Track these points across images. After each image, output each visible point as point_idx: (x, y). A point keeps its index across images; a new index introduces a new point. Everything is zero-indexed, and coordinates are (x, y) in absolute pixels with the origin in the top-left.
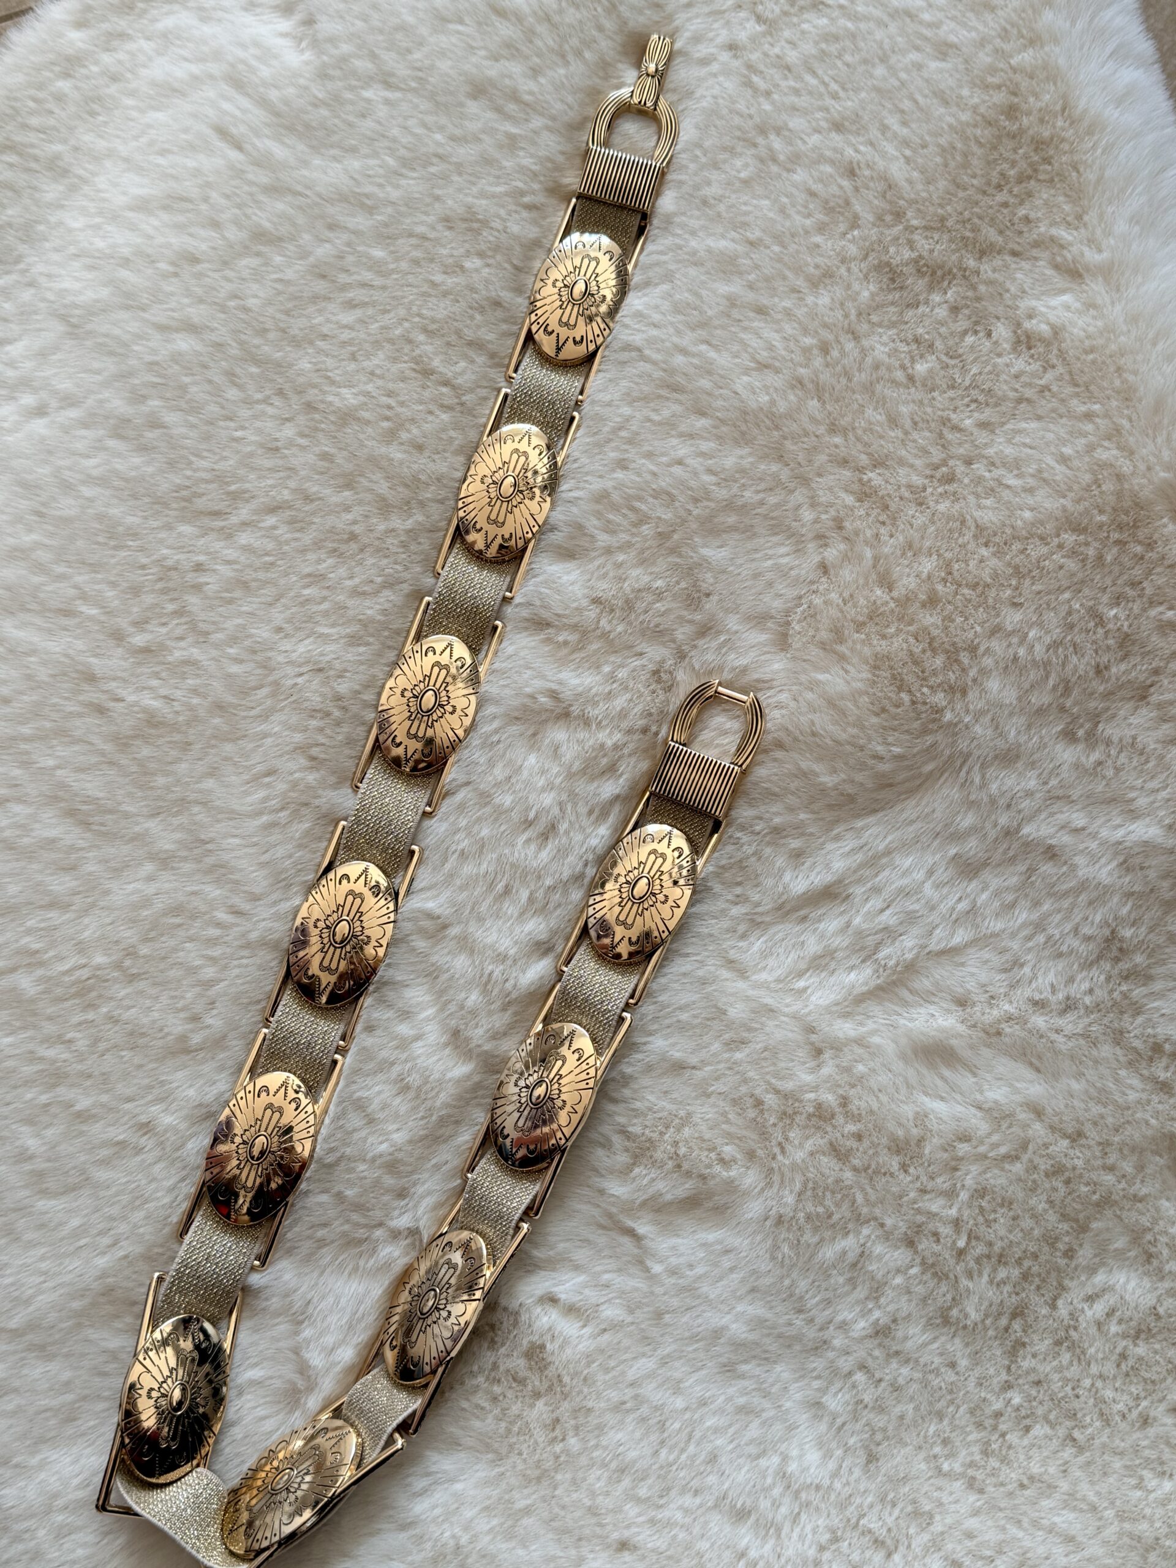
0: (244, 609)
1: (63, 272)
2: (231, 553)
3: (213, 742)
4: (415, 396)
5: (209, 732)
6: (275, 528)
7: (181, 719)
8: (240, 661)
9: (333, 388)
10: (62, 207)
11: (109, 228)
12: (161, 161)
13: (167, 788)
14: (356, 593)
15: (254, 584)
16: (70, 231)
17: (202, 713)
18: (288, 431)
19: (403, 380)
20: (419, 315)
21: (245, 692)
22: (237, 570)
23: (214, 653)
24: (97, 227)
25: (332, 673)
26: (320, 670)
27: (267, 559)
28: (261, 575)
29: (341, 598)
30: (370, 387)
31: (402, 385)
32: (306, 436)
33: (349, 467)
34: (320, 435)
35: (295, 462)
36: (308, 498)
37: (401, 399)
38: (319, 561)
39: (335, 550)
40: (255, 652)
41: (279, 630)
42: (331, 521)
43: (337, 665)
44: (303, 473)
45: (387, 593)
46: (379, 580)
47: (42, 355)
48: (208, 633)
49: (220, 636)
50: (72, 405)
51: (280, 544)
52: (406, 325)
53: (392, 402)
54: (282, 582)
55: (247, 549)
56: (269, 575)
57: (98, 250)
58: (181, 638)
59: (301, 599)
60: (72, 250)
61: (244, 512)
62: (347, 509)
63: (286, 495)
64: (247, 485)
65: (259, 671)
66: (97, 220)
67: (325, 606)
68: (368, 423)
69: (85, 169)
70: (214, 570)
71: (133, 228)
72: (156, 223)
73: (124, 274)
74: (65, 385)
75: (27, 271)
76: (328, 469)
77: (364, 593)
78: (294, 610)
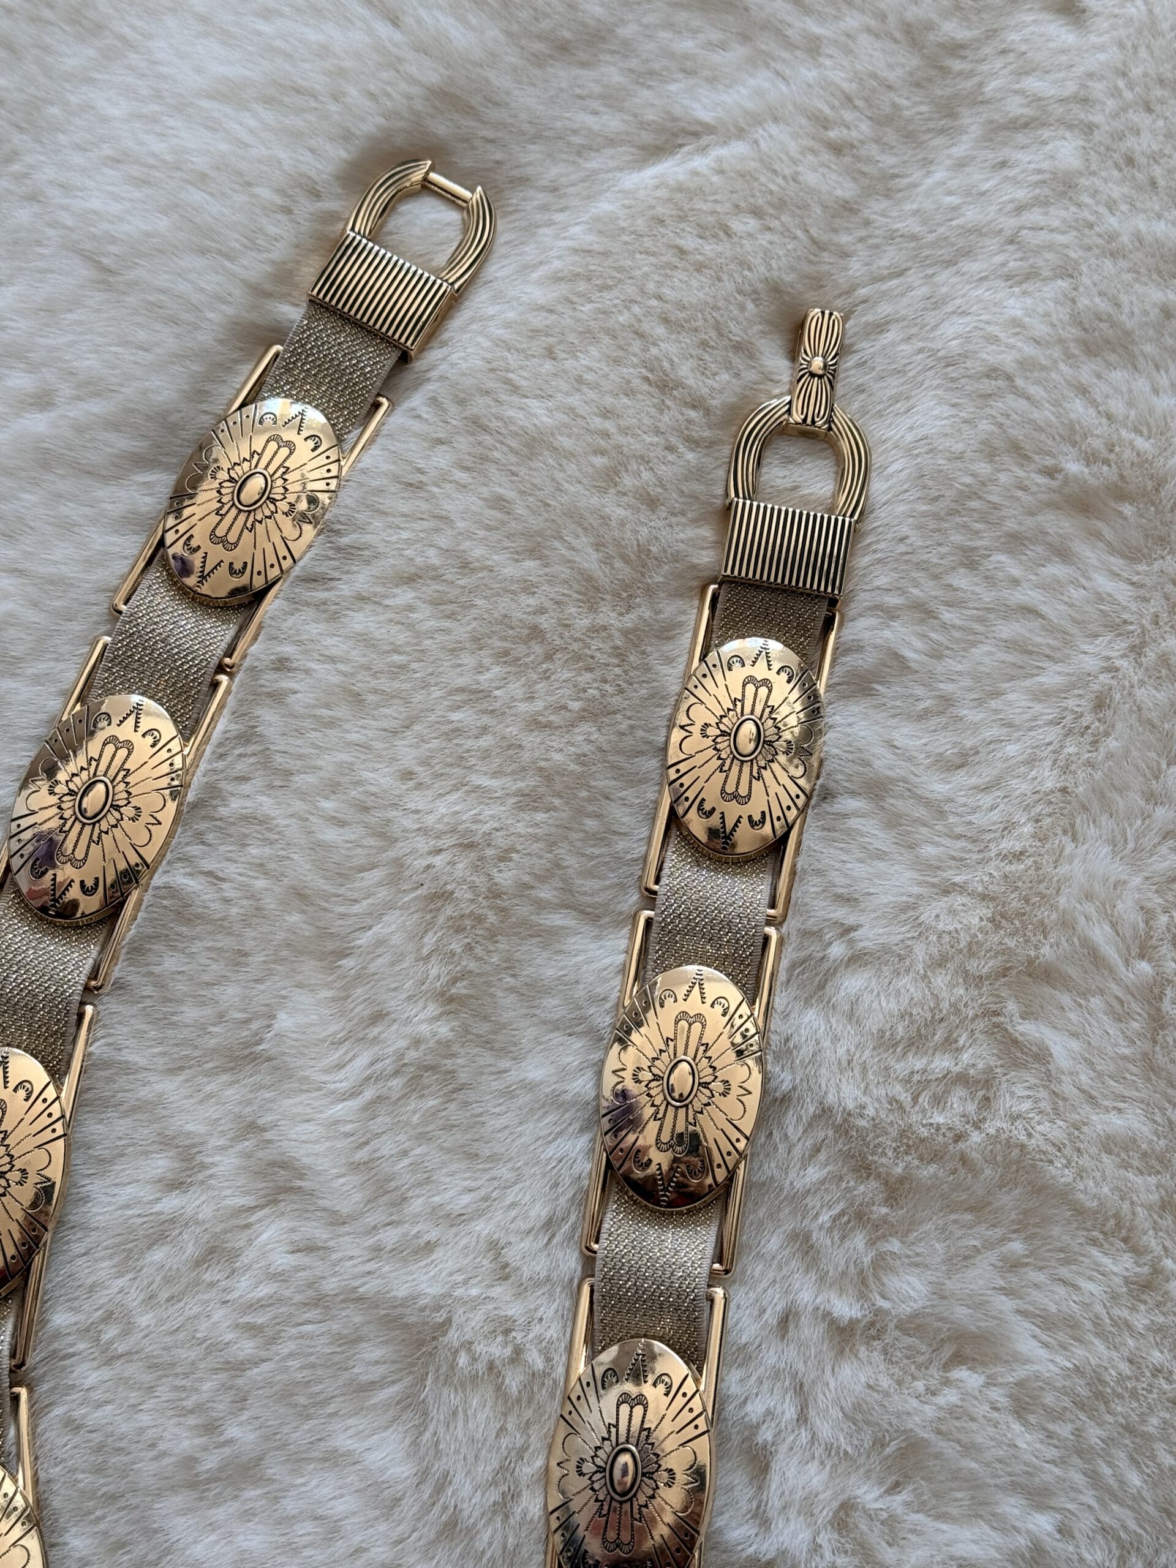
0: (354, 737)
1: (90, 184)
2: (335, 645)
3: (284, 953)
4: (647, 421)
5: (280, 936)
6: (411, 608)
7: (234, 911)
8: (342, 823)
9: (515, 399)
10: (90, 81)
11: (172, 122)
12: (261, 26)
13: (202, 1028)
14: (535, 724)
15: (371, 698)
16: (105, 119)
17: (270, 903)
18: (441, 459)
19: (630, 393)
20: (659, 298)
21: (343, 876)
22: (344, 674)
23: (299, 806)
24: (153, 119)
25: (490, 852)
26: (470, 846)
27: (397, 658)
28: (385, 684)
29: (512, 730)
30: (574, 400)
31: (625, 400)
32: (467, 469)
33: (536, 523)
34: (493, 469)
35: (449, 507)
36: (466, 566)
37: (622, 423)
38: (480, 669)
39: (506, 653)
40: (366, 809)
41: (407, 775)
42: (504, 604)
43: (500, 840)
44: (461, 525)
45: (585, 727)
46: (576, 705)
47: (49, 311)
48: (290, 773)
49: (311, 779)
50: (97, 394)
51: (417, 634)
52: (636, 309)
53: (609, 426)
54: (418, 697)
55: (365, 640)
56: (396, 685)
57: (153, 155)
58: (243, 779)
59: (446, 728)
60: (107, 150)
61: (361, 579)
62: (529, 588)
63: (433, 558)
64: (368, 538)
65: (371, 841)
66: (153, 108)
67: (485, 742)
68: (570, 455)
69: (133, 27)
70: (307, 672)
71: (213, 125)
72: (252, 123)
73: (196, 196)
74: (89, 363)
75: (26, 176)
76: (503, 523)
77: (548, 726)
78: (435, 744)
